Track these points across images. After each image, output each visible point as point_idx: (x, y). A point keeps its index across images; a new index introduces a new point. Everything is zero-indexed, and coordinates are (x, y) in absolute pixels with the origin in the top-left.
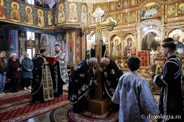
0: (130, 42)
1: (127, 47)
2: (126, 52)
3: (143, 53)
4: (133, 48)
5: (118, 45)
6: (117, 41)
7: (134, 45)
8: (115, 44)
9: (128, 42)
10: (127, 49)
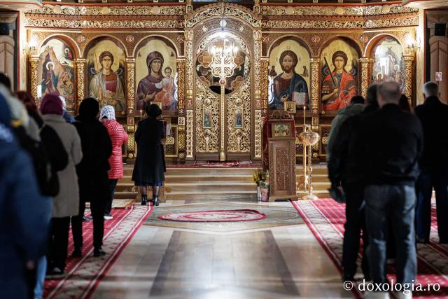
0: (155, 65)
1: (146, 81)
2: (141, 98)
4: (167, 86)
5: (111, 71)
6: (107, 57)
7: (169, 76)
8: (102, 70)
9: (151, 63)
10: (146, 89)
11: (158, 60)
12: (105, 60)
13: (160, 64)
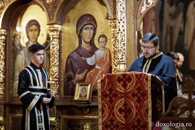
0: (87, 33)
1: (76, 56)
2: (69, 79)
3: (125, 86)
4: (101, 62)
6: (34, 27)
7: (104, 47)
9: (81, 30)
10: (76, 66)
11: (90, 26)
12: (32, 30)
13: (92, 31)
